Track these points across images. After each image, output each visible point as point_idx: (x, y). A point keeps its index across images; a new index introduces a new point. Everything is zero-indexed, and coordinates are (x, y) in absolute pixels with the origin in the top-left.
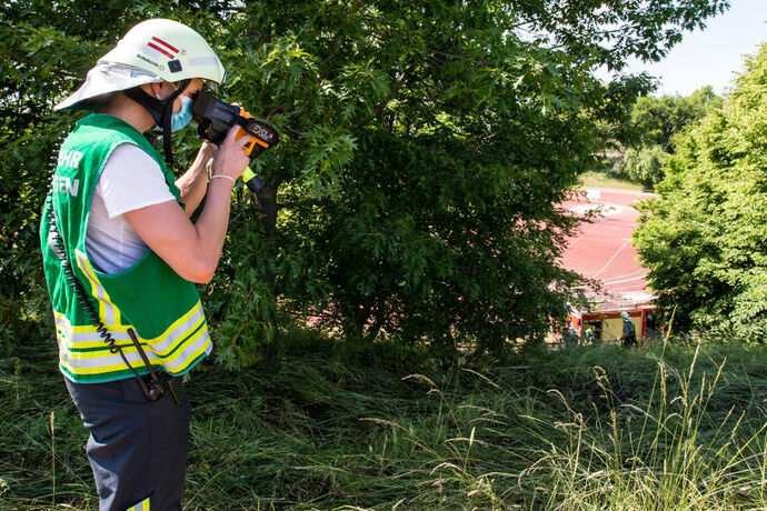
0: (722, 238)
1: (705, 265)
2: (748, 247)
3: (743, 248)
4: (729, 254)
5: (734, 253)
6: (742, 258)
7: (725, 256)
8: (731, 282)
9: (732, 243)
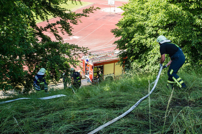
0: (146, 22)
1: (137, 37)
2: (157, 26)
3: (155, 26)
4: (149, 30)
5: (151, 29)
6: (154, 32)
7: (147, 32)
8: (148, 46)
9: (150, 25)
